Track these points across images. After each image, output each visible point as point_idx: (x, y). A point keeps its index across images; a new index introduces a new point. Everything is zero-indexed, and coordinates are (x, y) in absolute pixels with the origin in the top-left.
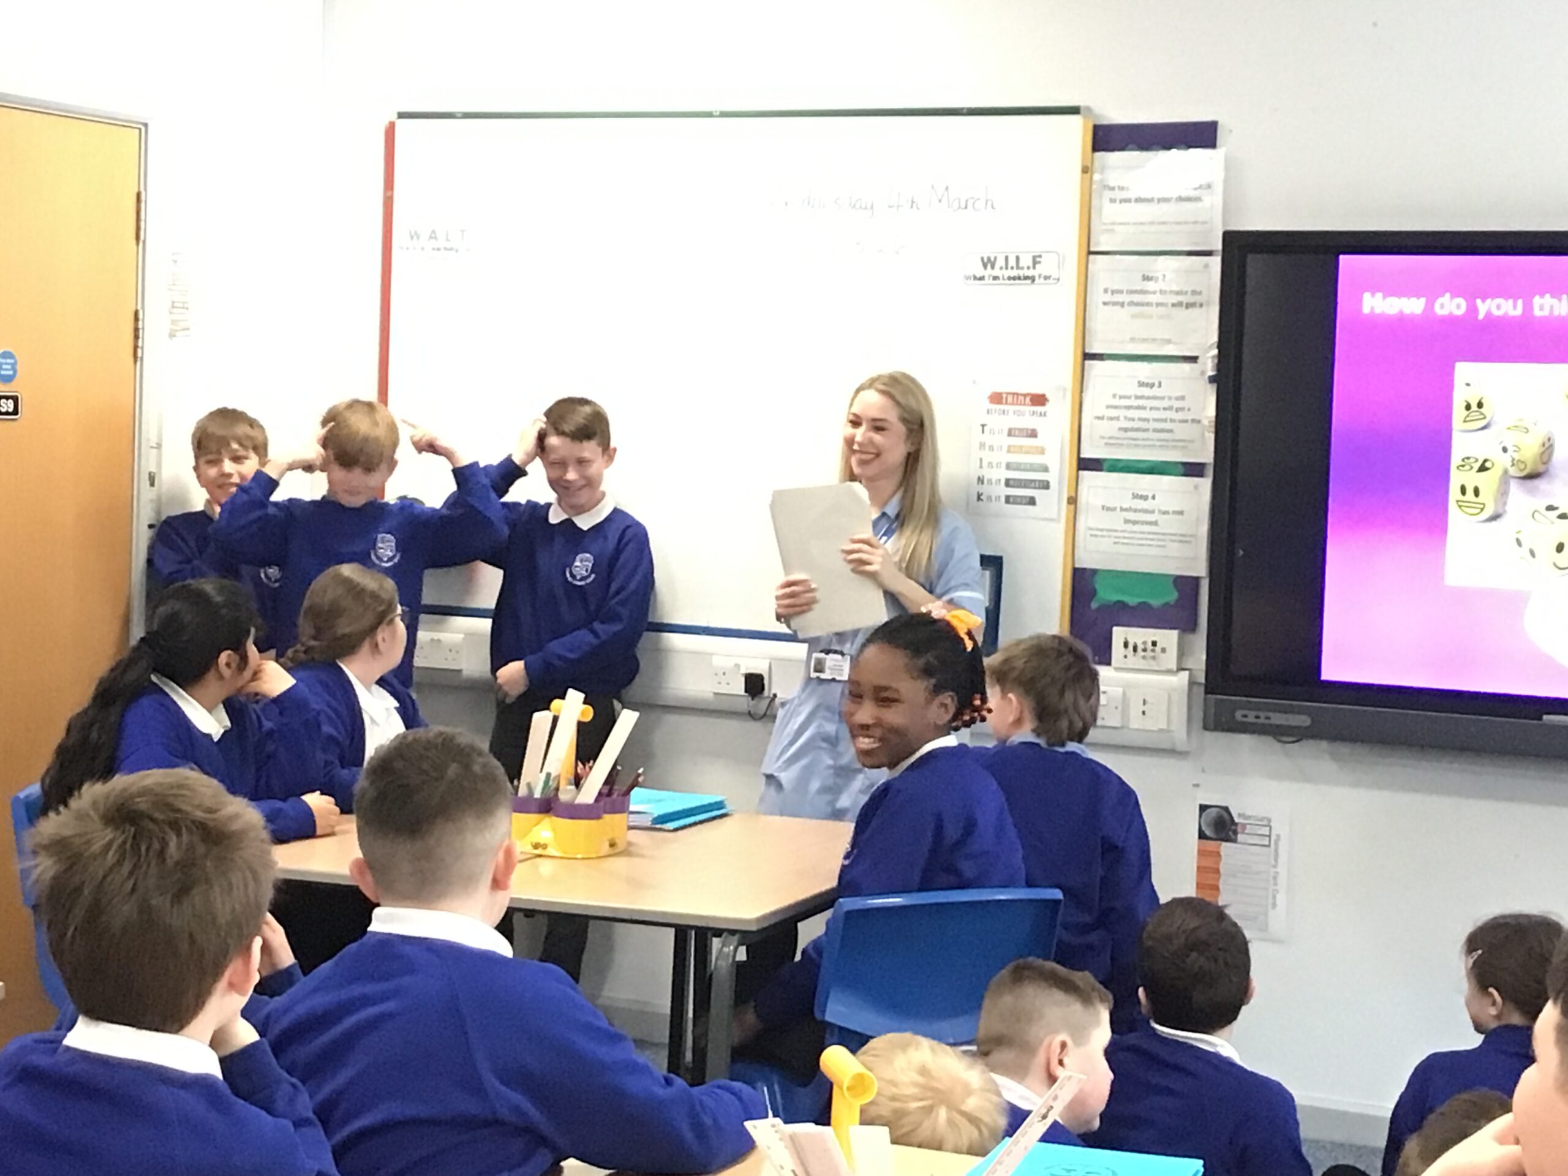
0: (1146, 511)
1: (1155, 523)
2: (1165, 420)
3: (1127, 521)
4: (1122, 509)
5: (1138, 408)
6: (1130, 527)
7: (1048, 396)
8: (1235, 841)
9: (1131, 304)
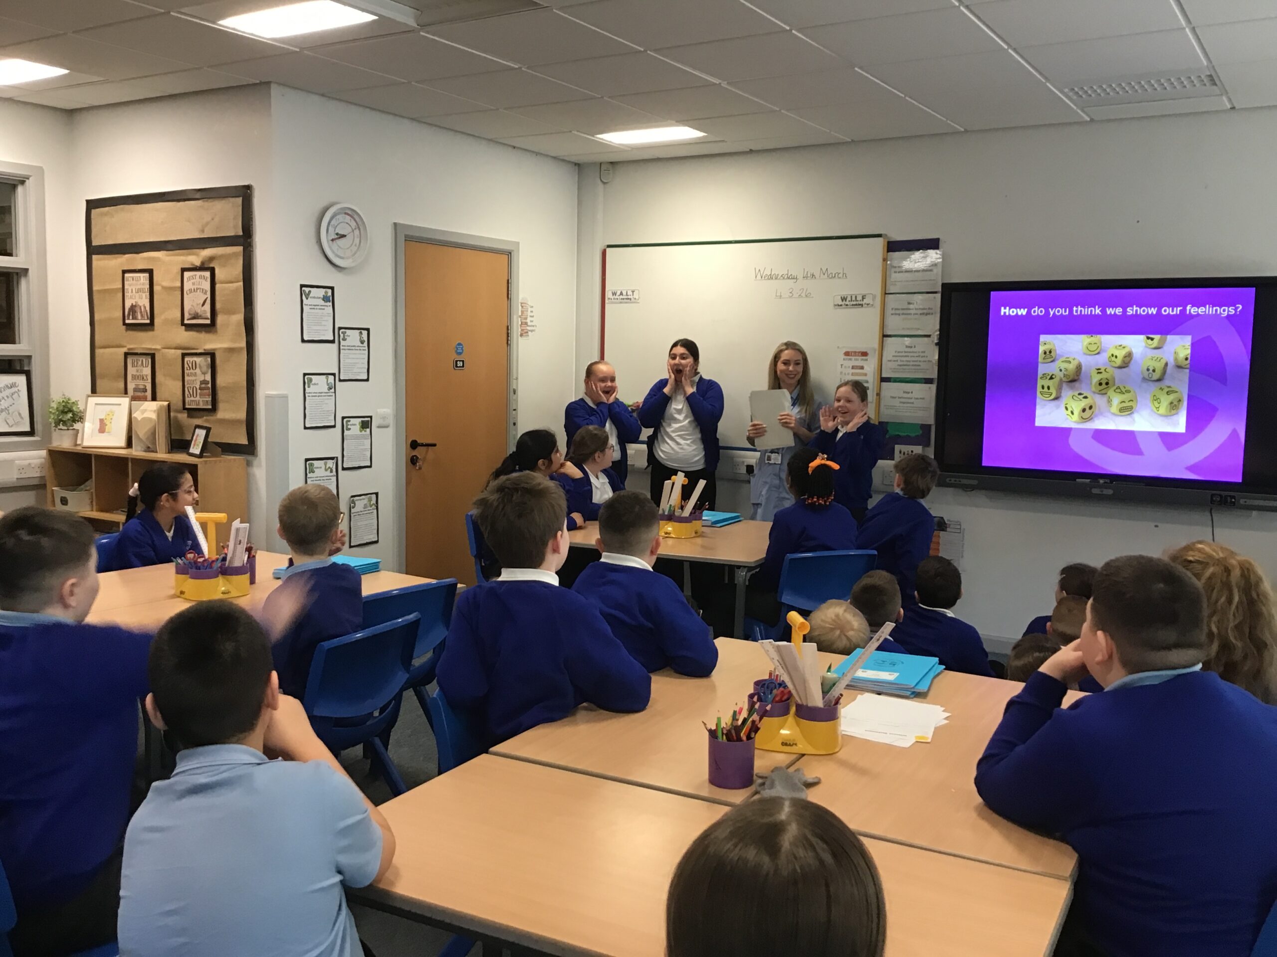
0: (909, 398)
1: (913, 403)
2: (917, 361)
3: (901, 402)
4: (899, 398)
5: (906, 356)
6: (901, 405)
7: (868, 352)
8: (946, 531)
9: (903, 314)
